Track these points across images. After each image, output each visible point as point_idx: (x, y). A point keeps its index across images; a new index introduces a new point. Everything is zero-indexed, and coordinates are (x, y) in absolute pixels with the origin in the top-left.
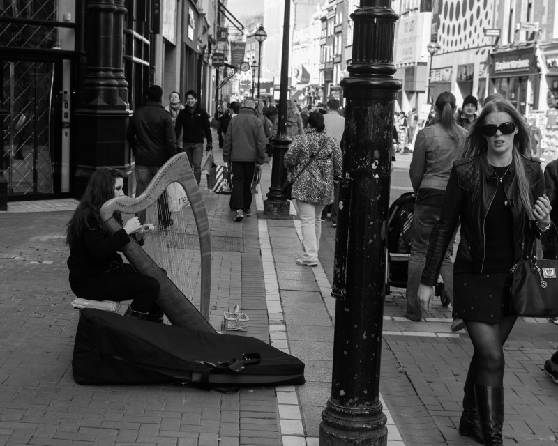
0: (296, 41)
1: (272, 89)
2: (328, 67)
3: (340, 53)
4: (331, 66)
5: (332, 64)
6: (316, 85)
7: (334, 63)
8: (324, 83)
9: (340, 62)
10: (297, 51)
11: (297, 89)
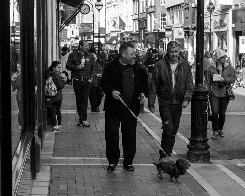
0: (108, 1)
1: (92, 36)
2: (141, 16)
3: (153, 4)
4: (145, 15)
5: (146, 14)
6: (131, 32)
7: (148, 13)
8: (138, 29)
9: (154, 12)
10: (109, 8)
11: (111, 36)
